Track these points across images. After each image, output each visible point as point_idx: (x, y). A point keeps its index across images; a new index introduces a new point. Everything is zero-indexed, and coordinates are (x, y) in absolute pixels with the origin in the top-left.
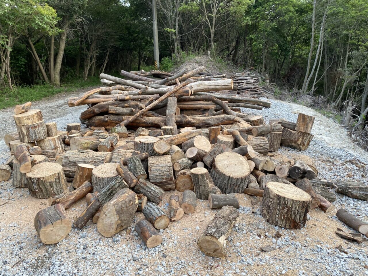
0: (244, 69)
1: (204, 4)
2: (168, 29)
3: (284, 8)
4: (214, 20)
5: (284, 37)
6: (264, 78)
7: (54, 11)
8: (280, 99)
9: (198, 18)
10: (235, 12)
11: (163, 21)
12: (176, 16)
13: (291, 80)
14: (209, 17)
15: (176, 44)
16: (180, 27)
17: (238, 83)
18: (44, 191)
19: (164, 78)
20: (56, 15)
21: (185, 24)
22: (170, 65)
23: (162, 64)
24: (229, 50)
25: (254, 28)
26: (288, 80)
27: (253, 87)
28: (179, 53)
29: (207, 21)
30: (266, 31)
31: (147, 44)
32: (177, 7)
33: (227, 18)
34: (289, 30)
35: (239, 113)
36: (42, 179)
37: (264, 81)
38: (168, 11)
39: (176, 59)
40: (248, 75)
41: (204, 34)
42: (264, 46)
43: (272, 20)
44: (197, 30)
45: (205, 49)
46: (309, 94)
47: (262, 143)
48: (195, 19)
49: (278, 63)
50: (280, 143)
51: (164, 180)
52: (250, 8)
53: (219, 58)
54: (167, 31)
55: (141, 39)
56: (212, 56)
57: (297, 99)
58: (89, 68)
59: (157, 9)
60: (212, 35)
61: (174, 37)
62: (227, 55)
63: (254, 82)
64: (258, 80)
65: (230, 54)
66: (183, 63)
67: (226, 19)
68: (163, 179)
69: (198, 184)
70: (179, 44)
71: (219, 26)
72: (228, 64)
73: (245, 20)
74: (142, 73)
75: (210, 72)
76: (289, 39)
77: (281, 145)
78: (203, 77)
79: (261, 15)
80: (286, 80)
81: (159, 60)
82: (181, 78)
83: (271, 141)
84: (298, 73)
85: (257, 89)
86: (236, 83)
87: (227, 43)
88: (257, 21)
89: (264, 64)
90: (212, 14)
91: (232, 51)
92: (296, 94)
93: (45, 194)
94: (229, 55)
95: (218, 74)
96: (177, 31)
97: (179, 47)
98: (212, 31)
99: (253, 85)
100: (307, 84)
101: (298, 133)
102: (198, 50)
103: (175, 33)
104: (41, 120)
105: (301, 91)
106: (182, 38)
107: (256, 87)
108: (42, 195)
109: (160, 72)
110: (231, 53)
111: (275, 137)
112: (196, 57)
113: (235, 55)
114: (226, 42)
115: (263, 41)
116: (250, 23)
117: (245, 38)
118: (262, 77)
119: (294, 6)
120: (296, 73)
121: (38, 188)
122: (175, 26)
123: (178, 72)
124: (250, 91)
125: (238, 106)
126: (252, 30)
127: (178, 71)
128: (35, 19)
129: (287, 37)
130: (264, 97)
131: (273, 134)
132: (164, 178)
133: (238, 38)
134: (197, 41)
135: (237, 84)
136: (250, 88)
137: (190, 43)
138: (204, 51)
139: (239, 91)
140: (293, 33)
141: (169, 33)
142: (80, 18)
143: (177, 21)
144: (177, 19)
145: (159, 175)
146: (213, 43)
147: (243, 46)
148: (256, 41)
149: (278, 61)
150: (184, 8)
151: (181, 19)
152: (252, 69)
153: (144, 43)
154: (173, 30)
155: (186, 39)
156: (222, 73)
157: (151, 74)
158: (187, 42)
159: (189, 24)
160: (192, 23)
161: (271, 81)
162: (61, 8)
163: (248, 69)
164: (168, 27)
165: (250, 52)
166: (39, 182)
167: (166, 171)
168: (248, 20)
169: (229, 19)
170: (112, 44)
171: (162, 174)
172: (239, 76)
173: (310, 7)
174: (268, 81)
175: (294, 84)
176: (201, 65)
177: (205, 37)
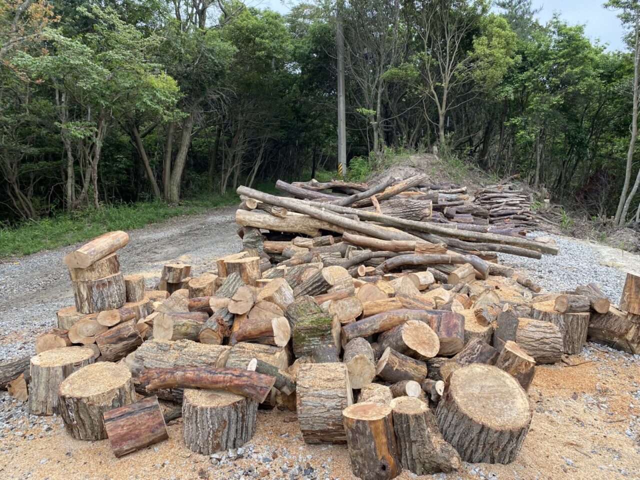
0: (501, 177)
1: (428, 66)
2: (364, 109)
3: (576, 70)
4: (446, 92)
5: (577, 121)
6: (539, 194)
7: (175, 82)
8: (573, 234)
9: (416, 89)
10: (484, 79)
11: (355, 96)
12: (377, 87)
13: (592, 199)
14: (436, 88)
15: (376, 134)
16: (385, 106)
17: (491, 204)
18: (87, 426)
19: (351, 194)
20: (178, 89)
21: (393, 101)
22: (363, 170)
23: (351, 169)
24: (471, 145)
25: (519, 105)
26: (585, 198)
27: (519, 212)
28: (381, 151)
29: (433, 96)
30: (544, 111)
31: (328, 135)
32: (380, 72)
33: (469, 89)
34: (586, 108)
35: (495, 264)
36: (85, 401)
37: (539, 200)
38: (364, 79)
39: (375, 159)
40: (510, 189)
41: (427, 116)
42: (538, 138)
43: (553, 92)
44: (414, 111)
45: (429, 143)
46: (631, 227)
47: (548, 335)
48: (412, 92)
49: (565, 166)
50: (586, 335)
51: (330, 428)
52: (513, 72)
53: (454, 158)
54: (362, 113)
55: (318, 127)
56: (441, 154)
57: (608, 236)
58: (228, 174)
59: (345, 76)
60: (442, 119)
61: (373, 123)
62: (469, 153)
63: (522, 202)
64: (528, 199)
65: (475, 151)
66: (387, 167)
67: (468, 91)
68: (328, 424)
69: (406, 439)
70: (381, 135)
71: (453, 103)
72: (471, 169)
73: (503, 92)
74: (313, 185)
75: (437, 183)
76: (586, 124)
77: (589, 338)
78: (424, 191)
79: (533, 83)
80: (581, 199)
81: (345, 162)
82: (381, 194)
83: (567, 331)
84: (606, 185)
85: (529, 216)
86: (486, 203)
87: (469, 132)
88: (525, 93)
89: (538, 169)
90: (442, 83)
91: (478, 146)
92: (605, 225)
93: (89, 431)
94: (472, 154)
95: (452, 188)
96: (378, 113)
97: (382, 140)
98: (442, 112)
99: (519, 208)
100: (626, 207)
101: (627, 317)
102: (416, 145)
103: (375, 117)
104: (116, 272)
105: (614, 220)
106: (387, 124)
107: (525, 212)
108: (85, 433)
109: (345, 184)
110: (476, 148)
111: (575, 324)
112: (412, 157)
113: (483, 152)
114: (466, 130)
115: (537, 128)
116: (512, 98)
117: (501, 123)
118: (535, 194)
119: (597, 66)
120: (601, 185)
121: (78, 419)
122: (375, 105)
123: (379, 182)
124: (514, 218)
125: (493, 249)
126: (514, 110)
127: (378, 180)
128: (142, 95)
129: (582, 120)
130: (541, 230)
131: (571, 317)
132: (331, 423)
133: (489, 123)
134: (414, 129)
135: (488, 206)
136: (513, 214)
137: (401, 133)
138: (426, 145)
139: (492, 219)
140: (593, 113)
141: (364, 115)
142: (218, 94)
143: (379, 95)
144: (380, 91)
145: (319, 416)
146: (442, 133)
147: (498, 137)
148: (524, 128)
149: (566, 163)
150: (392, 74)
151: (387, 93)
152: (516, 178)
153: (324, 133)
154: (371, 111)
155: (393, 125)
156: (459, 185)
157: (329, 187)
158: (397, 130)
159: (400, 100)
160: (405, 98)
161: (553, 200)
162: (186, 78)
163: (508, 178)
164: (364, 107)
165: (511, 148)
166: (78, 407)
167: (335, 409)
168: (509, 92)
169: (473, 90)
170: (269, 136)
171: (327, 415)
172: (491, 190)
173: (627, 67)
174: (547, 201)
175: (599, 206)
176: (421, 170)
177: (429, 122)
